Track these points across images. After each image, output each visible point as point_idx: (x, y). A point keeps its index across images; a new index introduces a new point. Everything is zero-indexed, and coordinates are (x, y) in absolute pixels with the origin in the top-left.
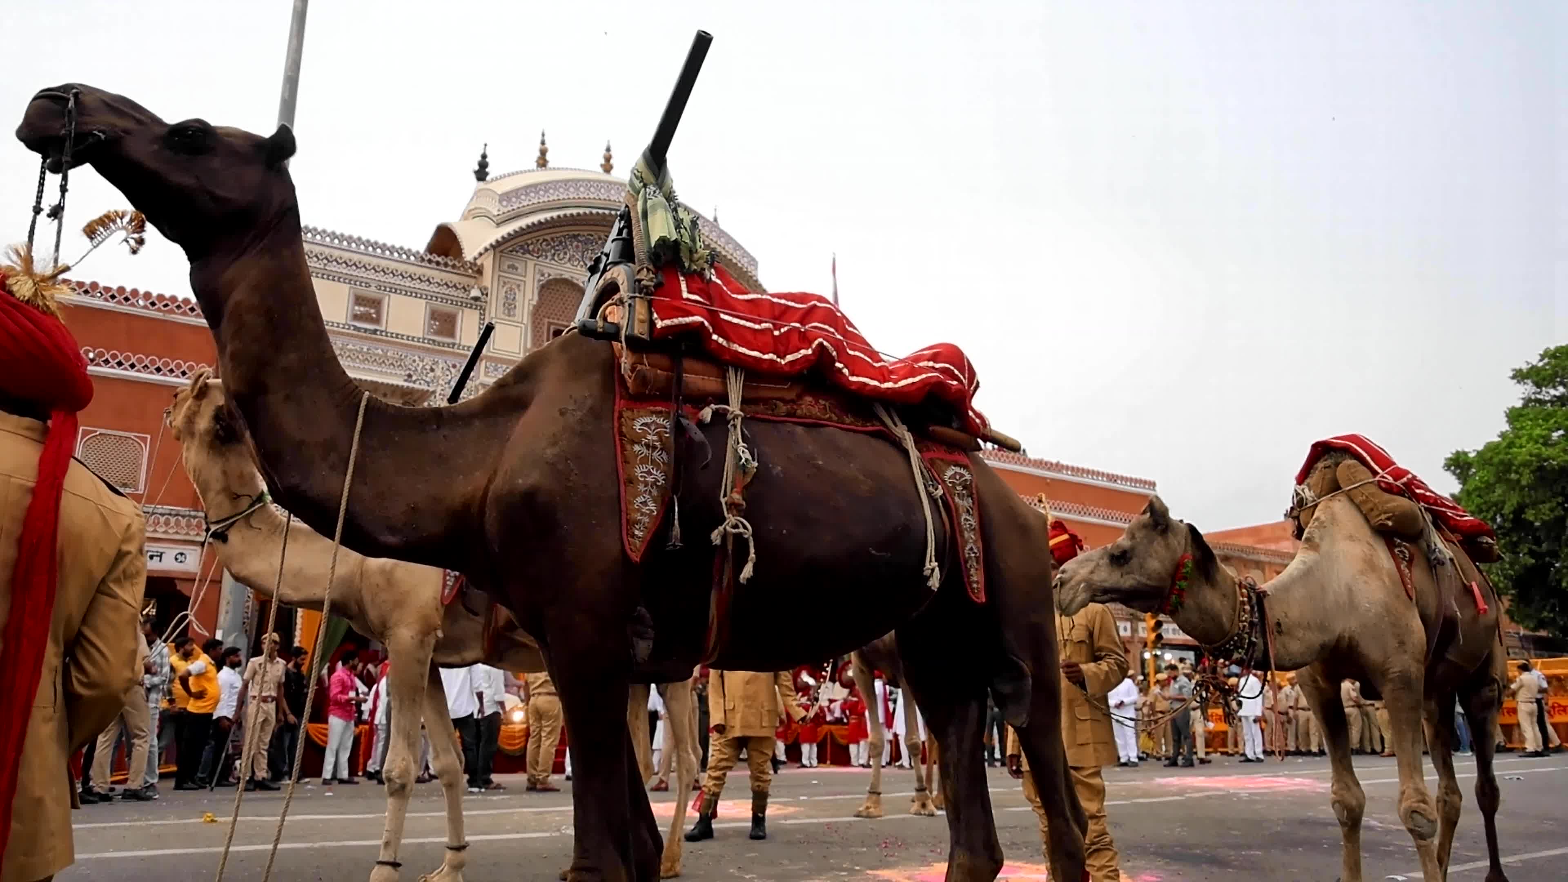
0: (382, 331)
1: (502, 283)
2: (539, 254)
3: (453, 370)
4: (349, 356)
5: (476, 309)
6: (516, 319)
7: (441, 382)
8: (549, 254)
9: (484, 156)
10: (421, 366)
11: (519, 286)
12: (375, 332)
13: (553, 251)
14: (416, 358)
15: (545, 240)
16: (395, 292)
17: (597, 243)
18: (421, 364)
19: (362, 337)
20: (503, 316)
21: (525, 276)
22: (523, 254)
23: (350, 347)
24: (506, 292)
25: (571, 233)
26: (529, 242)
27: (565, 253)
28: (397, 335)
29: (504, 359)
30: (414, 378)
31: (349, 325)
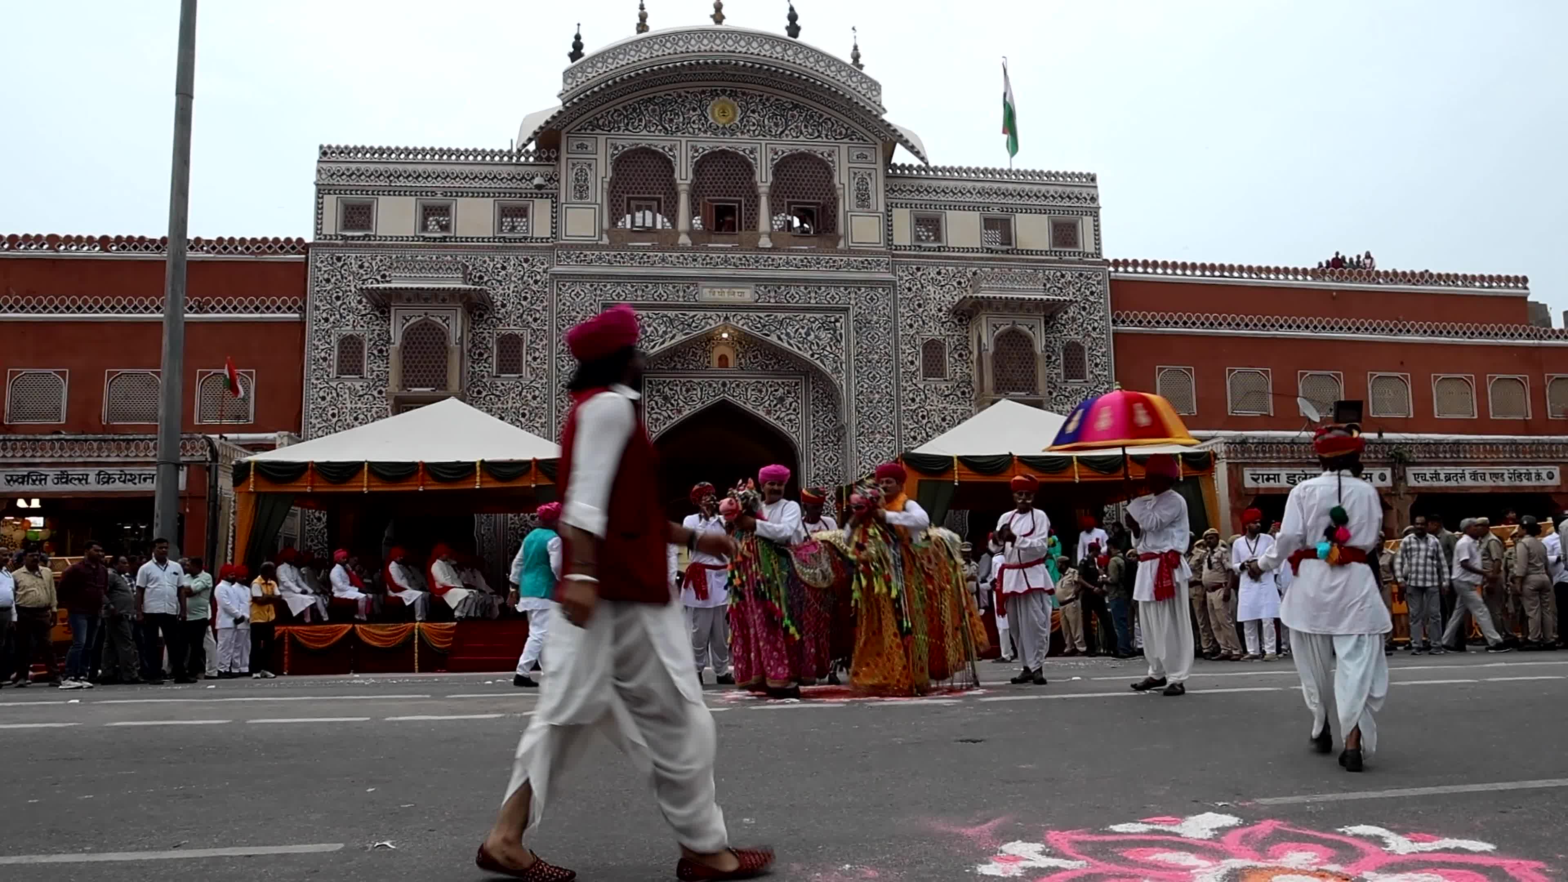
0: (451, 238)
1: (570, 166)
2: (612, 126)
3: (525, 265)
4: (406, 267)
5: (547, 198)
6: (588, 200)
7: (513, 279)
8: (622, 125)
9: (578, 37)
10: (492, 266)
11: (590, 165)
12: (444, 239)
13: (626, 121)
14: (487, 259)
15: (616, 111)
16: (462, 196)
17: (676, 102)
18: (492, 264)
19: (429, 247)
20: (574, 200)
21: (596, 154)
22: (593, 130)
23: (419, 258)
24: (577, 174)
25: (645, 97)
26: (599, 116)
27: (640, 120)
28: (467, 238)
29: (577, 245)
30: (486, 279)
31: (418, 237)
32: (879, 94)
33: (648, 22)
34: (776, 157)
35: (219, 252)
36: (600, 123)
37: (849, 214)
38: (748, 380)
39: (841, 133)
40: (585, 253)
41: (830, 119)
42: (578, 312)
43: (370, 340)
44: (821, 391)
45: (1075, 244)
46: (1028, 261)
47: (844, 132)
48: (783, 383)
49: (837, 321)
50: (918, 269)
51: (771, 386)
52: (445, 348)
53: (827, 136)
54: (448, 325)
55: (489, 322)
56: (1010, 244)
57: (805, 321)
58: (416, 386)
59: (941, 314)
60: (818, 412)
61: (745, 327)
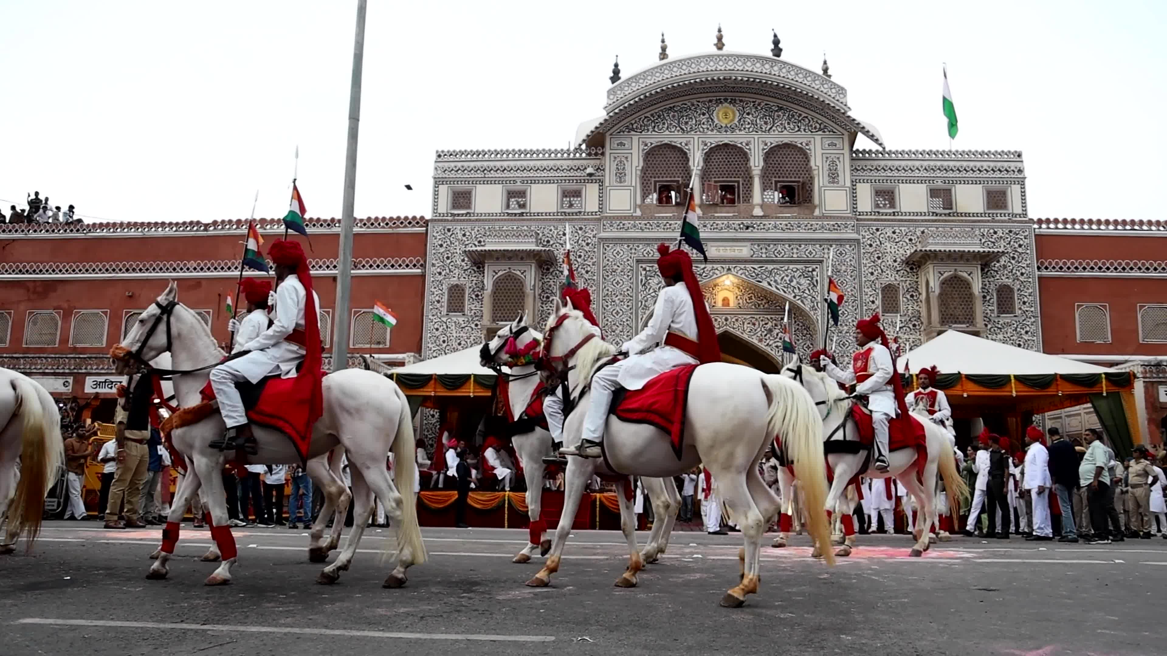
0: (527, 213)
1: (612, 159)
2: (642, 129)
3: (580, 232)
4: (496, 235)
5: (595, 183)
6: (626, 184)
7: (571, 242)
8: (650, 127)
9: (616, 65)
10: (556, 233)
11: (627, 158)
12: (522, 214)
13: (653, 125)
14: (552, 228)
15: (646, 117)
16: (535, 183)
17: (690, 109)
18: (556, 232)
19: (512, 220)
20: (615, 184)
21: (631, 149)
22: (629, 132)
23: (505, 228)
24: (617, 165)
25: (667, 107)
26: (633, 122)
27: (664, 124)
28: (538, 213)
29: (618, 216)
30: (551, 242)
31: (504, 213)
32: (845, 96)
33: (668, 52)
34: (766, 147)
35: (368, 227)
36: (634, 126)
37: (823, 188)
38: (745, 316)
39: (815, 128)
40: (624, 222)
41: (807, 117)
42: (618, 266)
43: (470, 288)
44: (801, 324)
45: (1004, 206)
46: (966, 221)
47: (818, 126)
48: (771, 318)
49: (814, 270)
50: (877, 230)
51: (762, 320)
52: (523, 293)
53: (805, 130)
54: (525, 277)
55: (554, 274)
56: (951, 209)
57: (789, 271)
58: (502, 321)
59: (896, 264)
60: (798, 340)
61: (743, 276)
